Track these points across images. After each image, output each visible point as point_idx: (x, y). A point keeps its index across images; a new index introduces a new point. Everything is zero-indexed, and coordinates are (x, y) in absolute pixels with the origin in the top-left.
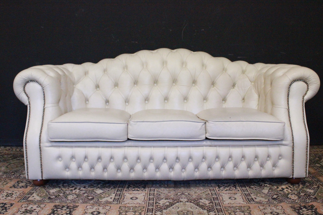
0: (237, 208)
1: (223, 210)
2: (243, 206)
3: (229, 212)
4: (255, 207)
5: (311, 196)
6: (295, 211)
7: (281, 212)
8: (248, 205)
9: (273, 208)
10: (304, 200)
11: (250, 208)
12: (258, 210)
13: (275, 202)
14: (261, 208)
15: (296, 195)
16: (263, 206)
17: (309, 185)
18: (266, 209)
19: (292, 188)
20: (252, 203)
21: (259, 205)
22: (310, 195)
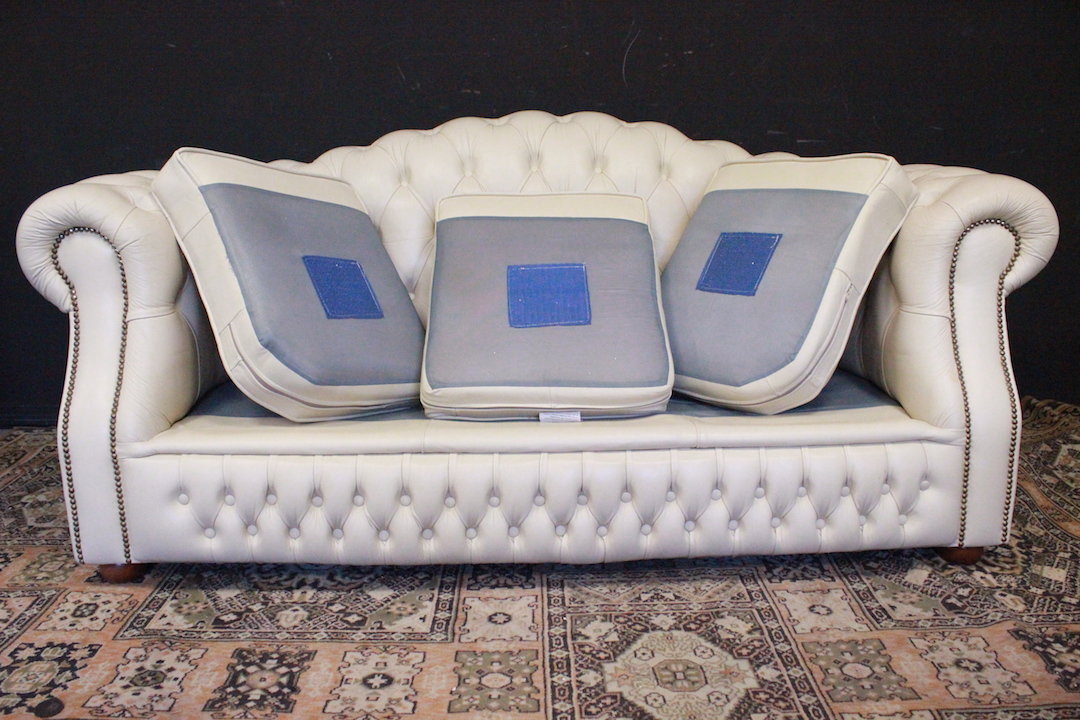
0: (843, 647)
1: (799, 657)
2: (860, 638)
3: (822, 663)
4: (900, 642)
5: (1067, 599)
6: (1031, 648)
7: (988, 661)
8: (876, 634)
9: (958, 644)
10: (1048, 611)
11: (885, 648)
12: (911, 652)
13: (957, 619)
14: (921, 644)
15: (1016, 592)
16: (924, 636)
17: (1044, 552)
18: (937, 647)
19: (994, 566)
20: (886, 628)
21: (911, 633)
22: (1062, 596)
